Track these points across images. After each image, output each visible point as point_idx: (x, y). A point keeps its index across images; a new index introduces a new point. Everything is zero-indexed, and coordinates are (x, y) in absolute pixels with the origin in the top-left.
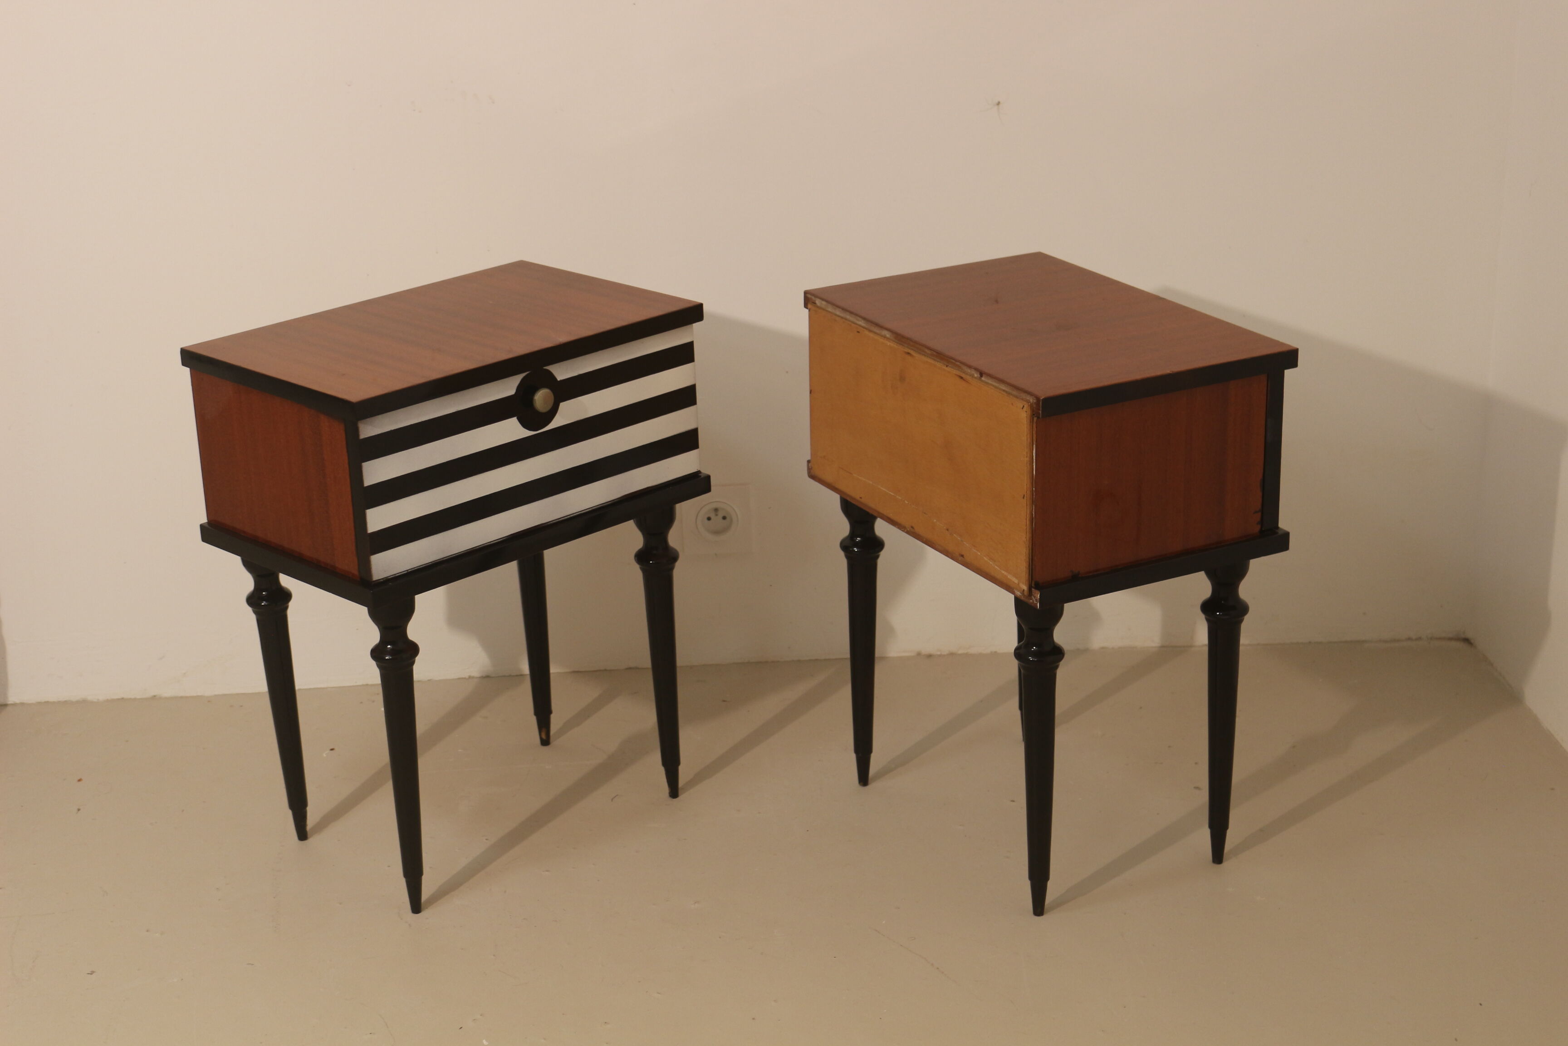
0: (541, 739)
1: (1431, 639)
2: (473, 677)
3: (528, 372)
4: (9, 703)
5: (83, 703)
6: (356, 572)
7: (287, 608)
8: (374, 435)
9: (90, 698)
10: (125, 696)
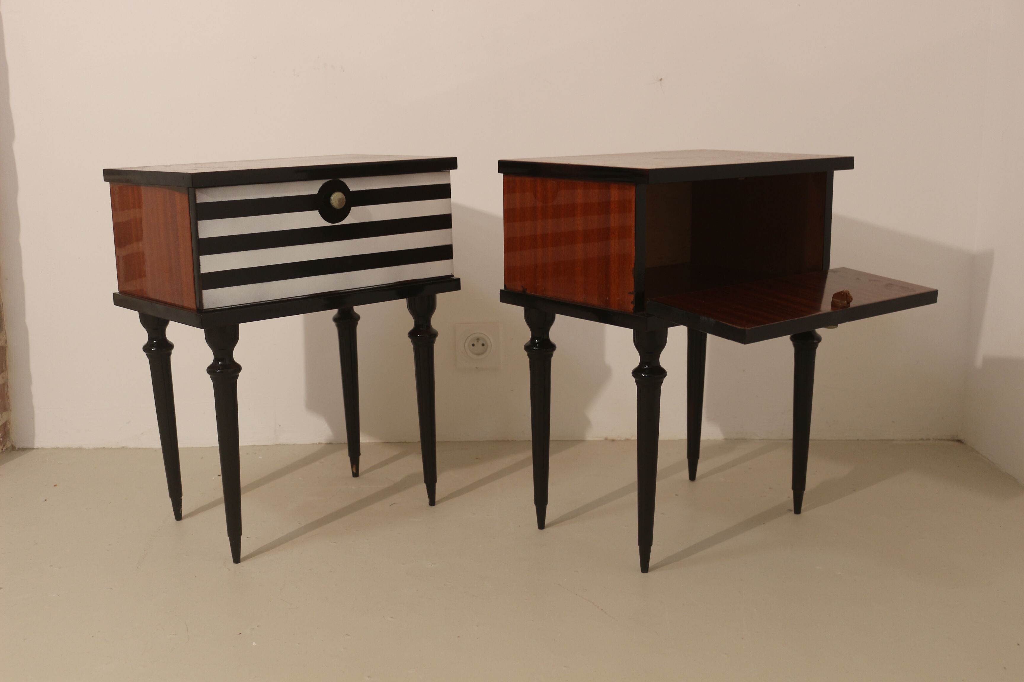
0: (353, 473)
2: (321, 443)
3: (327, 179)
4: (35, 447)
6: (195, 304)
7: (170, 356)
8: (207, 202)
10: (105, 446)
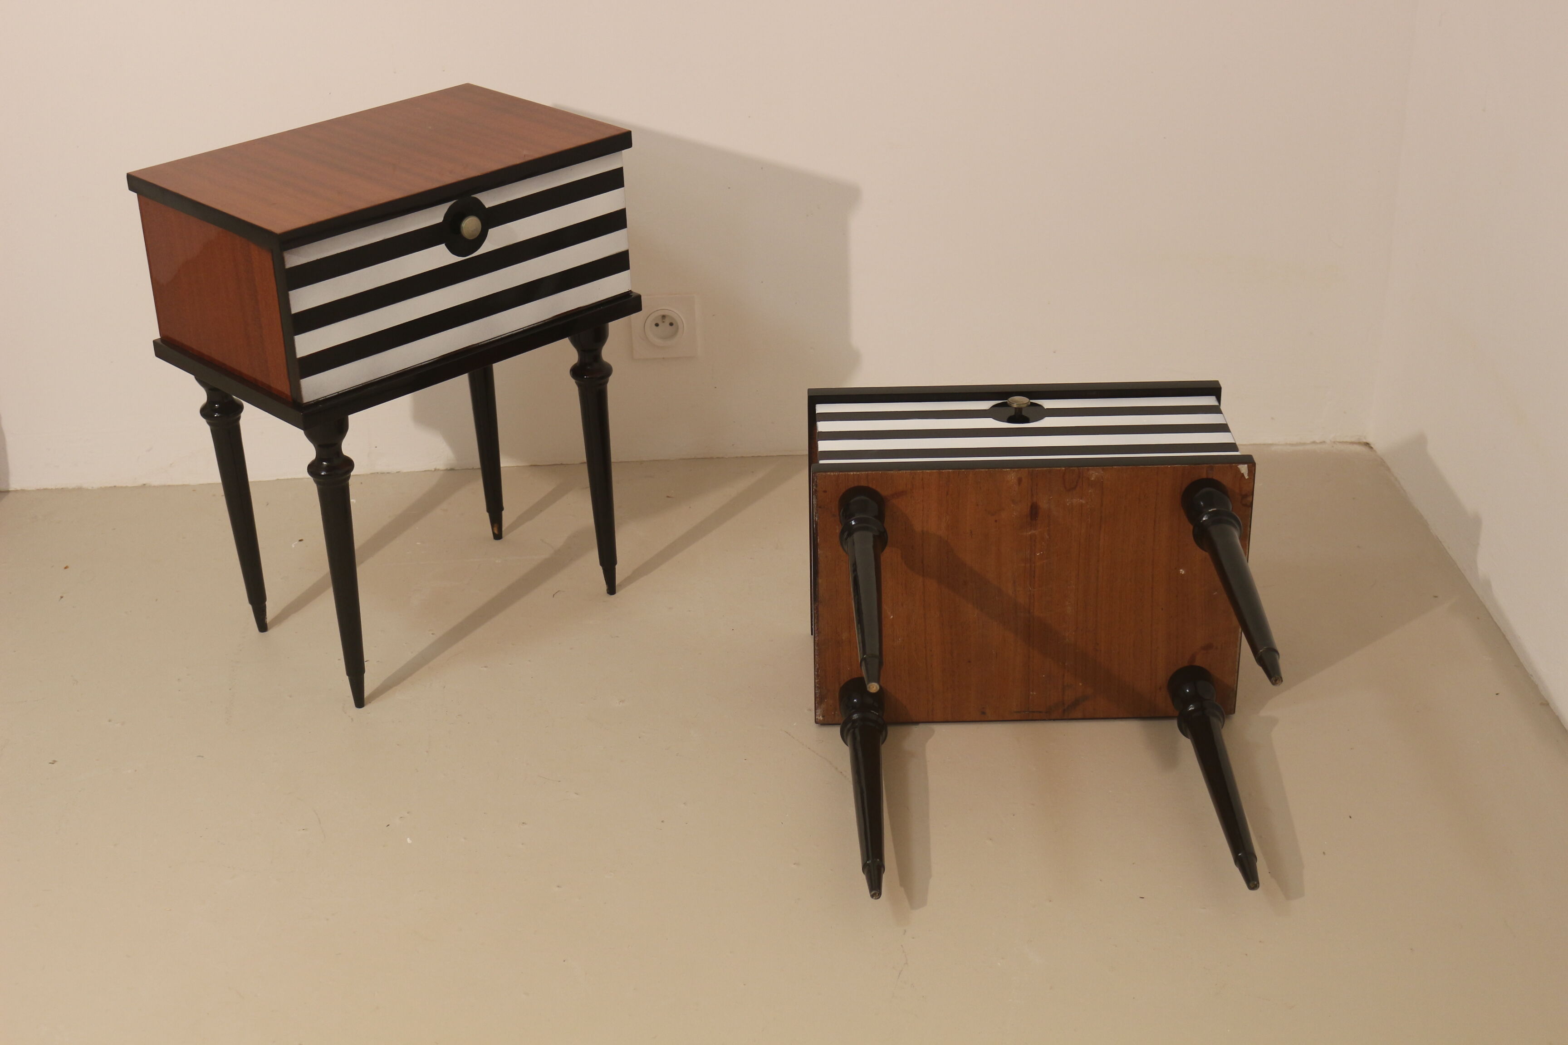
0: (494, 533)
1: (1334, 442)
2: (439, 470)
3: (455, 201)
4: (10, 489)
5: (79, 489)
6: (289, 394)
7: (239, 418)
8: (299, 264)
9: (85, 486)
10: (117, 485)
